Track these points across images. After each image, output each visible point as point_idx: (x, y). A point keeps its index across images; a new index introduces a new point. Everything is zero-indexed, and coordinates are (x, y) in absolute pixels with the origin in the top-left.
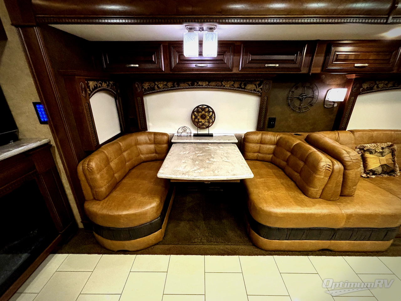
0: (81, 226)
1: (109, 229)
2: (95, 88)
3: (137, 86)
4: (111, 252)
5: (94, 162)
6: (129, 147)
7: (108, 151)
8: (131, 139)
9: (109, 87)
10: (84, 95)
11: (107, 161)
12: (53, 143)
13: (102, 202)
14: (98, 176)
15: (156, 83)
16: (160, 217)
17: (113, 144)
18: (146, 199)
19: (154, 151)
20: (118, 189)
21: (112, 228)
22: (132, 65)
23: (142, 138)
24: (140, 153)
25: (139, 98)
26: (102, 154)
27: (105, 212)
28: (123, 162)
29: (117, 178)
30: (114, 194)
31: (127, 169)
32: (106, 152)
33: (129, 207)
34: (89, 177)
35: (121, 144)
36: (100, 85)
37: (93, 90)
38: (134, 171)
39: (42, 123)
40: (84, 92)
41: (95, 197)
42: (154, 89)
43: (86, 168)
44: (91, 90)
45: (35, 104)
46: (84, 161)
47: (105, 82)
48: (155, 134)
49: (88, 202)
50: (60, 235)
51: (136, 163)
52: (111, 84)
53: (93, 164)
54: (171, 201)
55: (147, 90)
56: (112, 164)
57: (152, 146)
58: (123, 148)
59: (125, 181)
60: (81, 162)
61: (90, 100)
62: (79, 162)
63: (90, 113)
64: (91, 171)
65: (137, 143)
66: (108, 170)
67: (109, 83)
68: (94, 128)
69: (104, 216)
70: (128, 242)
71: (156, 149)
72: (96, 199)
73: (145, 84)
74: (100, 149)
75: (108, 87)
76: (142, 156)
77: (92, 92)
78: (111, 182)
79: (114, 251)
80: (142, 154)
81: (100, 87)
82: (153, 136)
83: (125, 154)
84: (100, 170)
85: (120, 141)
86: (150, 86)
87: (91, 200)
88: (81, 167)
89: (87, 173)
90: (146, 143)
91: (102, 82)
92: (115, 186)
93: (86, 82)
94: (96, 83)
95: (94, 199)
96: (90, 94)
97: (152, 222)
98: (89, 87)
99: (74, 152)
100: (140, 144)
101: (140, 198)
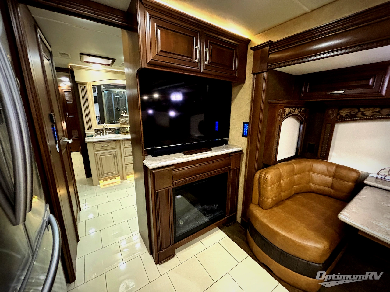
0: (239, 220)
1: (262, 238)
2: (289, 113)
3: (331, 112)
4: (256, 259)
5: (270, 175)
6: (302, 171)
7: (283, 169)
8: (306, 164)
9: (300, 113)
10: (279, 119)
11: (280, 178)
12: (245, 152)
13: (264, 211)
14: (269, 188)
15: (362, 110)
16: (323, 265)
17: (288, 164)
18: (311, 234)
19: (330, 185)
20: (281, 206)
21: (266, 239)
22: (335, 92)
23: (319, 166)
24: (311, 181)
25: (329, 126)
26: (277, 170)
27: (265, 221)
28: (292, 183)
29: (282, 196)
30: (276, 209)
31: (293, 193)
32: (281, 169)
33: (290, 231)
34: (262, 185)
35: (295, 166)
36: (293, 111)
37: (287, 115)
38: (299, 196)
39: (243, 136)
40: (280, 117)
41: (261, 204)
42: (356, 117)
43: (263, 177)
44: (286, 115)
45: (244, 123)
46: (262, 171)
47: (298, 109)
48: (338, 166)
49: (253, 205)
50: (226, 218)
51: (304, 190)
52: (302, 110)
53: (269, 177)
54: (339, 256)
55: (343, 117)
56: (283, 182)
57: (329, 179)
58: (296, 170)
59: (288, 202)
60: (259, 171)
61: (283, 123)
62: (257, 171)
63: (279, 134)
64: (265, 182)
65: (311, 170)
66: (278, 186)
67: (301, 109)
68: (277, 147)
69: (263, 225)
70: (276, 263)
71: (334, 183)
72: (261, 206)
73: (344, 111)
74: (277, 165)
75: (298, 113)
76: (312, 185)
77: (285, 116)
78: (277, 198)
79: (259, 261)
80: (313, 183)
81: (292, 113)
82: (334, 168)
83: (296, 177)
84: (273, 183)
85: (294, 163)
86: (350, 112)
87: (256, 205)
88: (258, 175)
89: (262, 181)
90: (322, 173)
91: (296, 109)
92: (279, 203)
93: (284, 108)
94: (291, 109)
95: (259, 205)
96: (284, 118)
97: (311, 263)
98: (284, 113)
99: (256, 162)
100: (314, 172)
101: (302, 228)
